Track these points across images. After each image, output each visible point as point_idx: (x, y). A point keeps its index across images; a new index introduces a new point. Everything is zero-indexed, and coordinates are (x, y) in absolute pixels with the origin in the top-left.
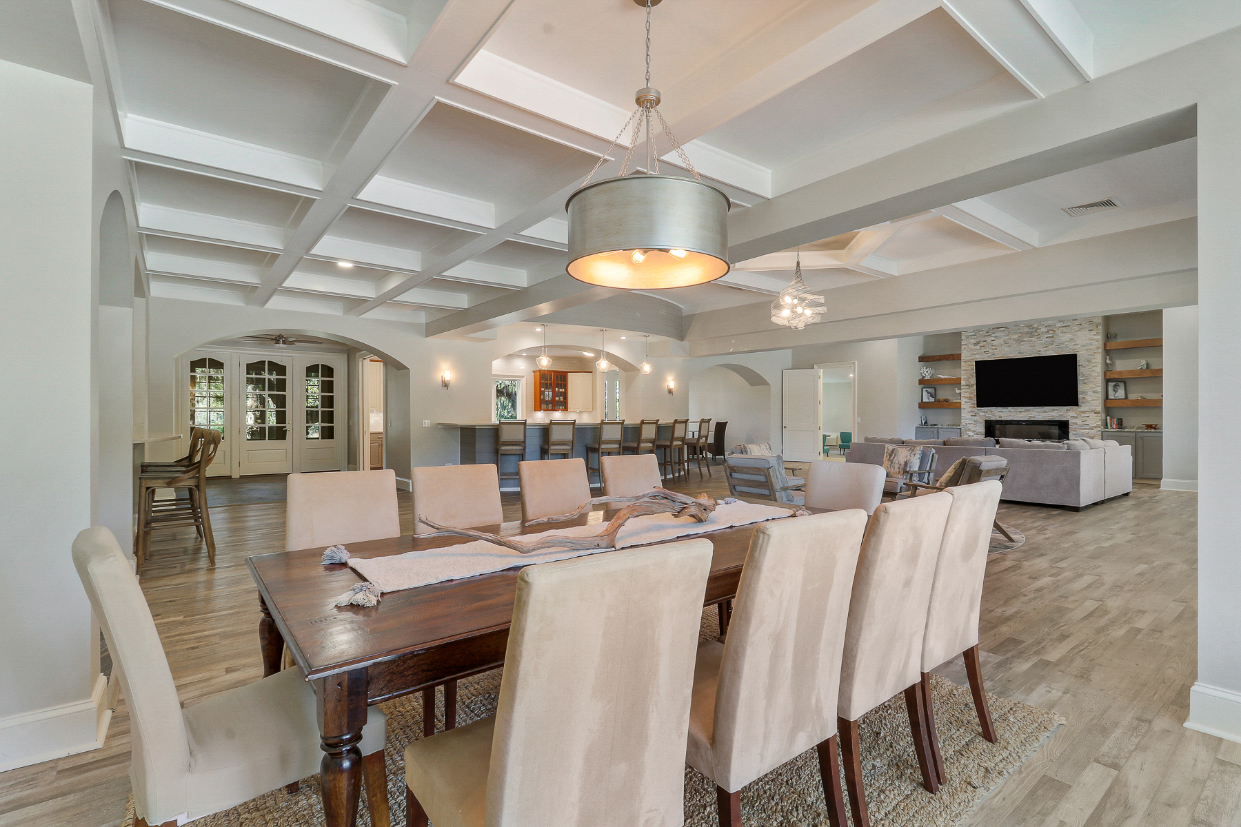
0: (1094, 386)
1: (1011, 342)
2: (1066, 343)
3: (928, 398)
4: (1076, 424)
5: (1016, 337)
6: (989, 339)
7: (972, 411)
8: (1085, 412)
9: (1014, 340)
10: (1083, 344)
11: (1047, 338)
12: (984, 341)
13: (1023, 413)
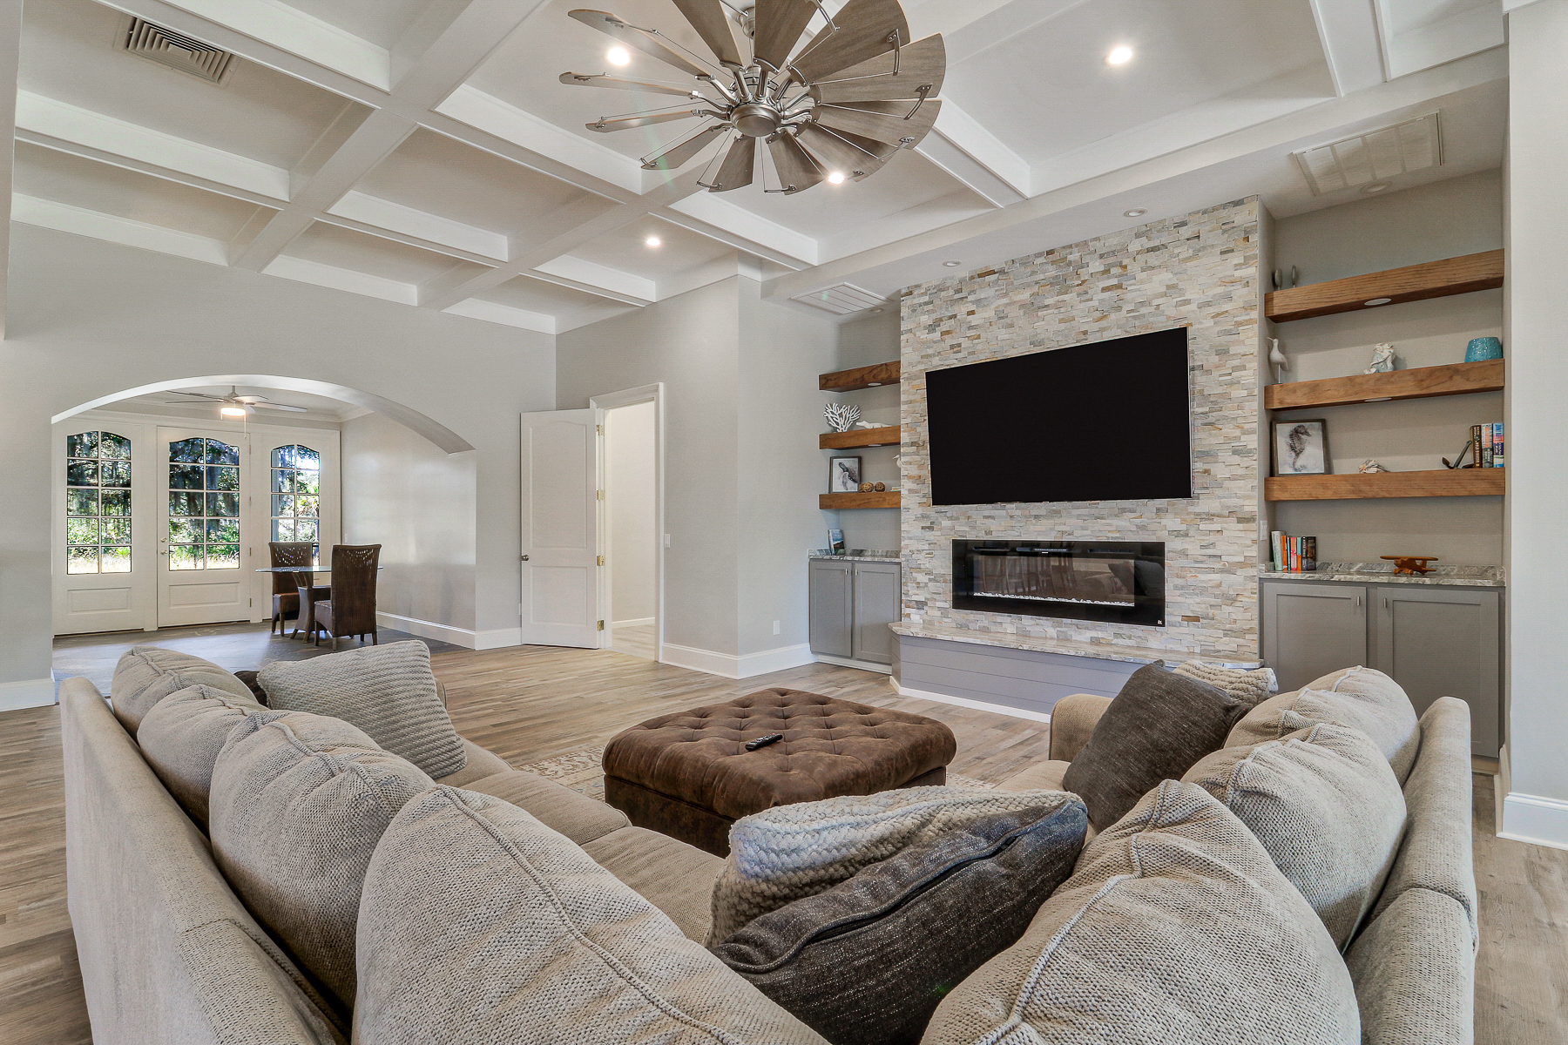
0: (1237, 433)
1: (1014, 312)
2: (1155, 302)
3: (844, 484)
4: (1184, 553)
5: (1025, 296)
6: (962, 309)
8: (1210, 517)
9: (1022, 306)
10: (1204, 299)
11: (1104, 290)
12: (950, 318)
13: (1044, 521)
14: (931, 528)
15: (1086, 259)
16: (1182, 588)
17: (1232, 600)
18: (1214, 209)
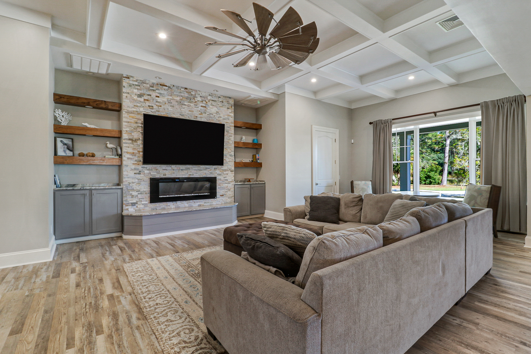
0: (230, 151)
1: (174, 103)
2: (214, 115)
4: (220, 180)
5: (178, 99)
6: (154, 94)
7: (135, 169)
8: (226, 170)
9: (177, 102)
10: (224, 118)
11: (201, 106)
12: (149, 95)
13: (185, 171)
14: (139, 173)
15: (197, 96)
16: (220, 188)
17: (229, 190)
18: (226, 97)
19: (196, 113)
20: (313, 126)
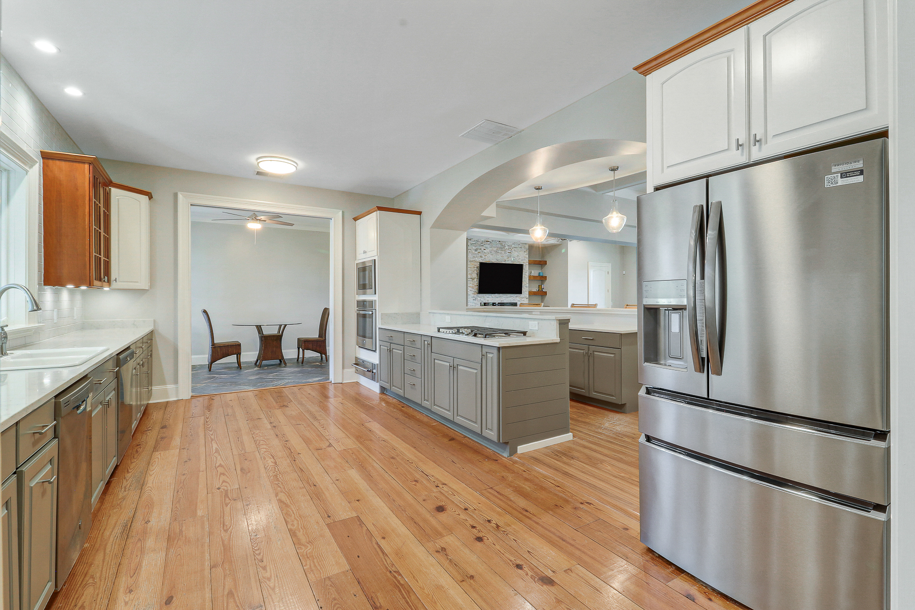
0: (527, 283)
5: (495, 249)
7: (474, 297)
8: (523, 297)
10: (522, 259)
13: (499, 298)
14: (476, 300)
15: (505, 246)
19: (505, 258)
20: (589, 263)
